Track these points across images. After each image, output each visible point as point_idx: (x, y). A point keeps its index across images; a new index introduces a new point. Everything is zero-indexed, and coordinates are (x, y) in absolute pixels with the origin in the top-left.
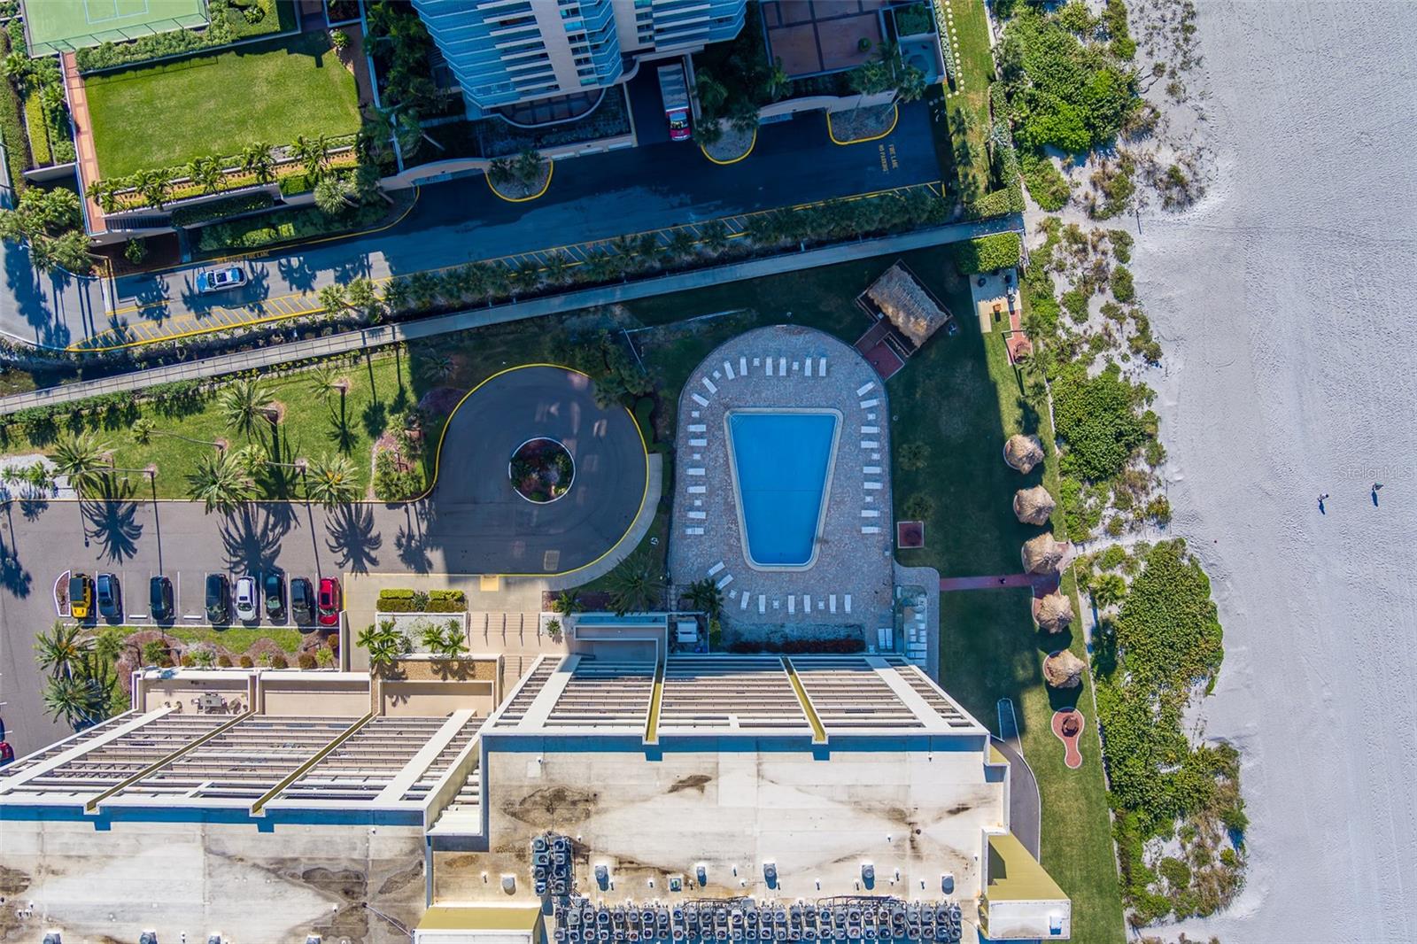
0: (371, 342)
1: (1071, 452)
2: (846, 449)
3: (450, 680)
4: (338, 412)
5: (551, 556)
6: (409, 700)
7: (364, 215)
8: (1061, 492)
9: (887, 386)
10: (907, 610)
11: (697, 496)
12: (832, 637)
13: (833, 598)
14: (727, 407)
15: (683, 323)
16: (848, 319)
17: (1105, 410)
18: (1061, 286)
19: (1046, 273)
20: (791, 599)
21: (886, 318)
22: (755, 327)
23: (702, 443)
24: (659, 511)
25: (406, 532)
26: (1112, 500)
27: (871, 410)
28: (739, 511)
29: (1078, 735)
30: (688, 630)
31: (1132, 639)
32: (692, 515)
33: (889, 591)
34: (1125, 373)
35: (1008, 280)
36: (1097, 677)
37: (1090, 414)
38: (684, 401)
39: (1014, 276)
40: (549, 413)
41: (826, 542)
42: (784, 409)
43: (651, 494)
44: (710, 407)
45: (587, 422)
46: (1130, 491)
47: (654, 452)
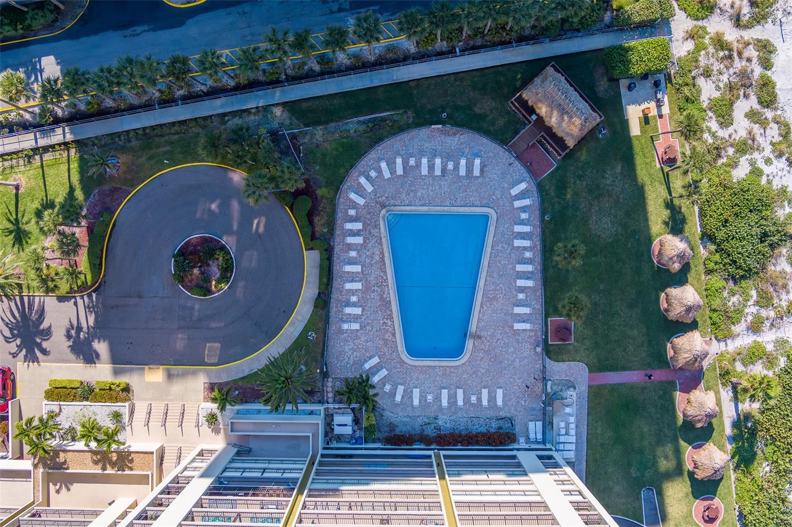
0: (42, 142)
1: (717, 251)
2: (499, 248)
3: (110, 471)
4: (13, 209)
5: (212, 348)
6: (72, 488)
7: (33, 18)
8: (706, 290)
9: (540, 187)
10: (557, 404)
11: (353, 292)
12: (483, 430)
13: (485, 392)
14: (383, 206)
15: (341, 124)
16: (501, 122)
17: (751, 211)
18: (708, 91)
19: (694, 78)
20: (445, 392)
21: (540, 119)
22: (411, 128)
23: (359, 240)
24: (316, 306)
25: (75, 323)
26: (755, 298)
27: (524, 209)
28: (395, 307)
29: (718, 522)
30: (344, 422)
31: (772, 431)
32: (348, 310)
33: (540, 385)
34: (768, 176)
35: (657, 84)
36: (737, 467)
37: (736, 215)
38: (341, 200)
39: (663, 81)
40: (210, 210)
41: (479, 337)
42: (439, 208)
43: (309, 291)
44: (366, 205)
45: (246, 220)
46: (772, 290)
47: (312, 249)
